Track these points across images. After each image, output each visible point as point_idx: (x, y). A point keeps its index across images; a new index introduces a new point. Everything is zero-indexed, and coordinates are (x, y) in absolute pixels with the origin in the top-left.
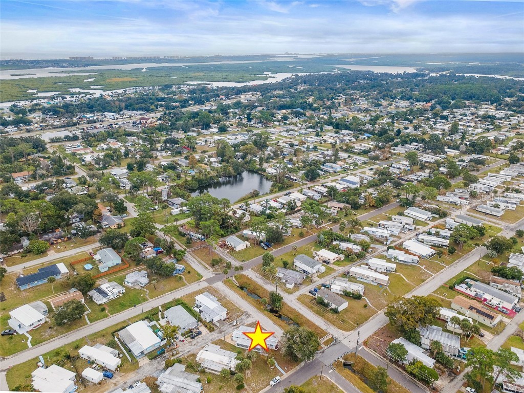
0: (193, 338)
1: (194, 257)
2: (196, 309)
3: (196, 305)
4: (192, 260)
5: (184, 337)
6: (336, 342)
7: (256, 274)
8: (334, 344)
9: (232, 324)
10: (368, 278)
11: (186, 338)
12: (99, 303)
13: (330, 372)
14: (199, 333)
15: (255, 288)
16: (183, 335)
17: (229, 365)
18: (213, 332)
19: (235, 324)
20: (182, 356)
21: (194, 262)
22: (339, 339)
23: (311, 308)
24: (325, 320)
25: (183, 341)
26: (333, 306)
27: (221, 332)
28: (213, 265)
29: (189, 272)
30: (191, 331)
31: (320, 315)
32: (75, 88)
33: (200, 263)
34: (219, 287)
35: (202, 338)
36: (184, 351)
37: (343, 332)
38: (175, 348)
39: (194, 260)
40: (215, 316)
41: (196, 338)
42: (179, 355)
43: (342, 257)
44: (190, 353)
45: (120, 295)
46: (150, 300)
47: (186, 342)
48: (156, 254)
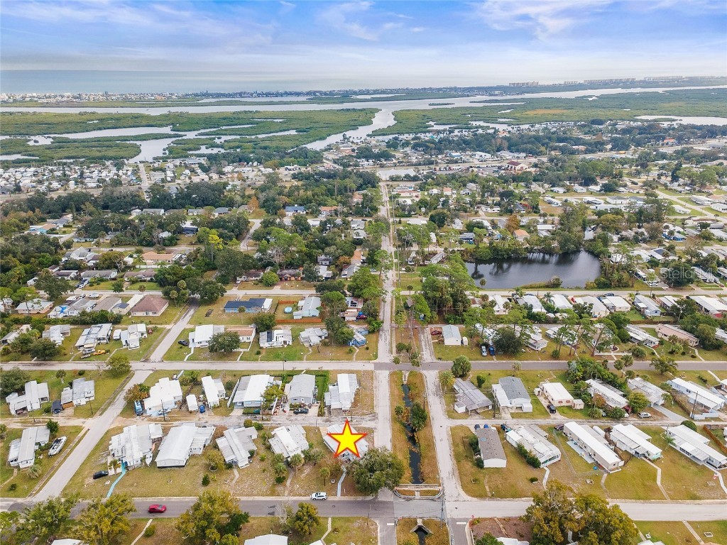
0: (296, 413)
1: (391, 335)
4: (386, 337)
5: (290, 408)
6: (439, 498)
7: (438, 379)
8: (433, 500)
9: (346, 418)
10: (585, 447)
11: (291, 410)
12: (261, 345)
13: (388, 524)
14: (306, 412)
18: (319, 417)
20: (267, 425)
22: (446, 497)
24: (456, 467)
25: (285, 411)
27: (326, 421)
28: (401, 350)
29: (368, 349)
30: (301, 406)
32: (475, 121)
33: (391, 343)
34: (380, 376)
36: (276, 421)
37: (462, 493)
39: (389, 337)
41: (298, 415)
43: (579, 404)
45: (286, 346)
46: (305, 361)
47: (287, 414)
48: (357, 319)
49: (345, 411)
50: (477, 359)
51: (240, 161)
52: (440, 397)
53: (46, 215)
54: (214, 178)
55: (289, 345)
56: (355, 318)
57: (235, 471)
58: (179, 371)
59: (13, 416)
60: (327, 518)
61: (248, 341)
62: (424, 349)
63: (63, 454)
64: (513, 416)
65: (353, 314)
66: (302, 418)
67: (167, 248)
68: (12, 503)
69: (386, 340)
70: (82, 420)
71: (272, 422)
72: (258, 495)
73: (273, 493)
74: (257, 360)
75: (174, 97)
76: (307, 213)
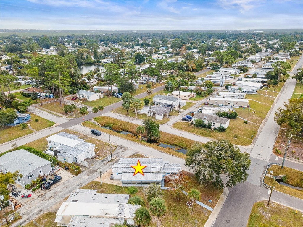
0: (48, 188)
2: (49, 152)
3: (49, 148)
4: (39, 112)
5: (31, 190)
7: (118, 114)
9: (105, 160)
10: (229, 103)
11: (34, 190)
14: (57, 180)
15: (121, 125)
16: (28, 188)
17: (122, 216)
18: (79, 175)
19: (109, 159)
20: (28, 222)
21: (42, 113)
23: (193, 132)
25: (29, 196)
26: (217, 125)
27: (91, 172)
28: (66, 112)
29: (37, 121)
30: (43, 179)
31: (207, 136)
33: (50, 113)
34: (78, 129)
35: (62, 186)
36: (31, 211)
38: (12, 211)
39: (42, 111)
40: (80, 153)
41: (52, 187)
42: (21, 221)
43: (195, 94)
44: (42, 213)
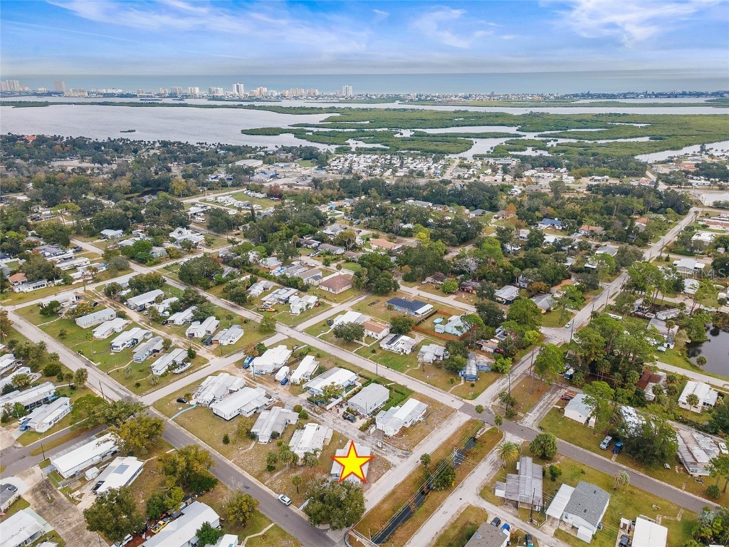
12: (381, 346)
45: (402, 353)
46: (404, 374)
47: (338, 415)
48: (495, 351)
49: (386, 436)
50: (588, 449)
51: (549, 166)
52: (494, 469)
53: (346, 194)
54: (507, 180)
55: (405, 354)
56: (492, 351)
57: (254, 443)
58: (304, 344)
59: (185, 336)
60: (271, 522)
61: (376, 337)
62: (535, 410)
63: (181, 376)
64: (558, 534)
65: (493, 344)
66: (346, 424)
67: (398, 238)
68: (128, 395)
69: (503, 384)
70: (213, 356)
71: (320, 416)
72: (248, 472)
73: (259, 476)
74: (366, 357)
75: (552, 97)
76: (563, 228)
